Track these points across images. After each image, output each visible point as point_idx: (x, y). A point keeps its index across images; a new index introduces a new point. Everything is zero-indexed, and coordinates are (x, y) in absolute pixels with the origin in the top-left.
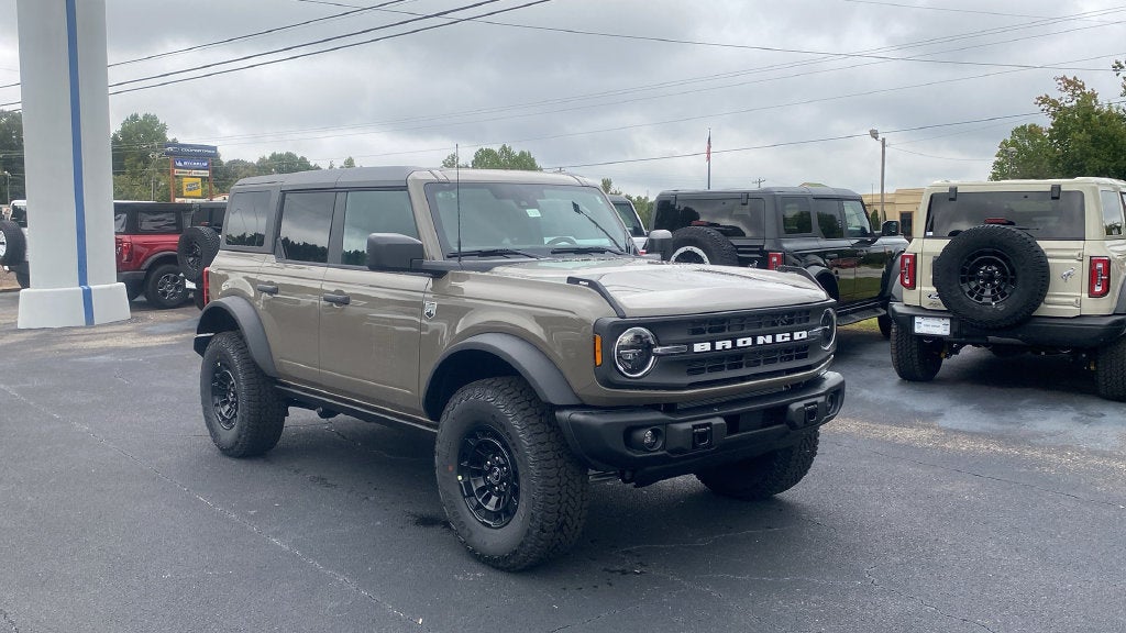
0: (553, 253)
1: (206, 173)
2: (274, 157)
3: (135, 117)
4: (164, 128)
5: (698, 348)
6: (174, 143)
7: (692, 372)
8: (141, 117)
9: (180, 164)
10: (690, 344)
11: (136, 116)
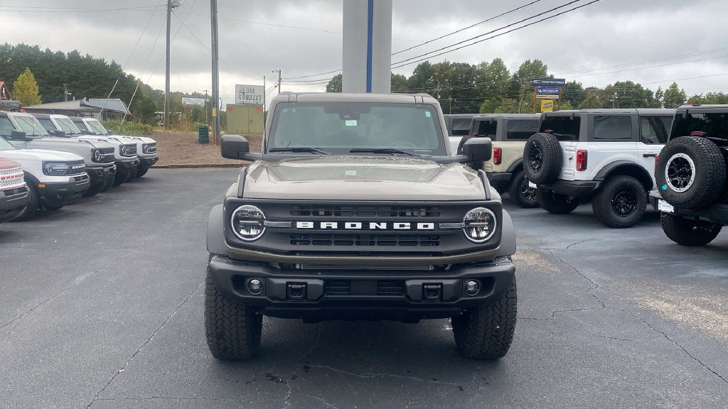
0: (351, 152)
1: (557, 97)
2: (617, 84)
3: (527, 63)
4: (545, 68)
5: (300, 225)
6: (551, 78)
7: (293, 243)
8: (532, 62)
9: (541, 91)
10: (294, 222)
11: (529, 61)
